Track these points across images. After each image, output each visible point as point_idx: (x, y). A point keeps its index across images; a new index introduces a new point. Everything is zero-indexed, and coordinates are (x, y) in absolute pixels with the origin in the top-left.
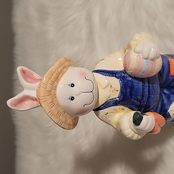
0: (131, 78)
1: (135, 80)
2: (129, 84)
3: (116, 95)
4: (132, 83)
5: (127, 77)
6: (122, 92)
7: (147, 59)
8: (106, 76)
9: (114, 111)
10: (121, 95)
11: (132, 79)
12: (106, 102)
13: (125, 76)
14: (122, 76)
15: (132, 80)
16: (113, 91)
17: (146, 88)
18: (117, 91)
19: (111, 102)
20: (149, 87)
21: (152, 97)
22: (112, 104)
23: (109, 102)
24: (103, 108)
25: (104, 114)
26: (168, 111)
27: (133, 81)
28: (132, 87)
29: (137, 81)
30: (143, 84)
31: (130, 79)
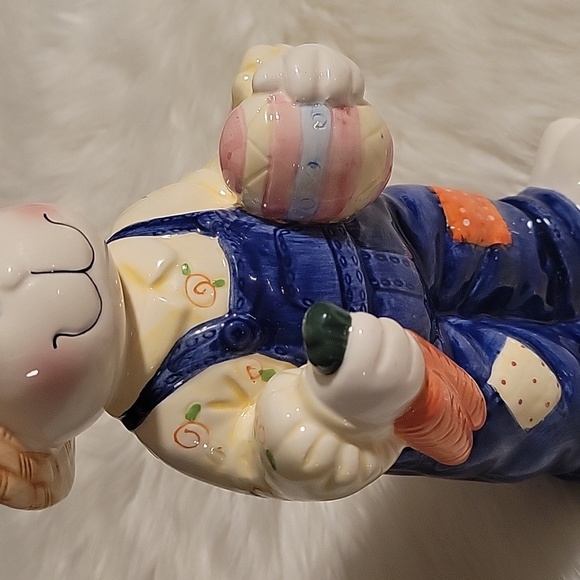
0: (274, 228)
1: (292, 233)
2: (267, 246)
3: (217, 304)
4: (283, 242)
5: (253, 225)
6: (240, 284)
7: (310, 99)
8: (155, 234)
9: (229, 392)
10: (240, 299)
11: (275, 231)
12: (177, 345)
13: (245, 223)
14: (228, 222)
15: (278, 233)
16: (199, 289)
17: (350, 261)
18: (219, 284)
19: (201, 339)
20: (364, 258)
21: (389, 303)
22: (207, 353)
23: (192, 342)
24: (167, 382)
25: (183, 419)
26: (488, 382)
27: (281, 235)
28: (283, 260)
29: (300, 237)
30: (330, 245)
31: (270, 229)
